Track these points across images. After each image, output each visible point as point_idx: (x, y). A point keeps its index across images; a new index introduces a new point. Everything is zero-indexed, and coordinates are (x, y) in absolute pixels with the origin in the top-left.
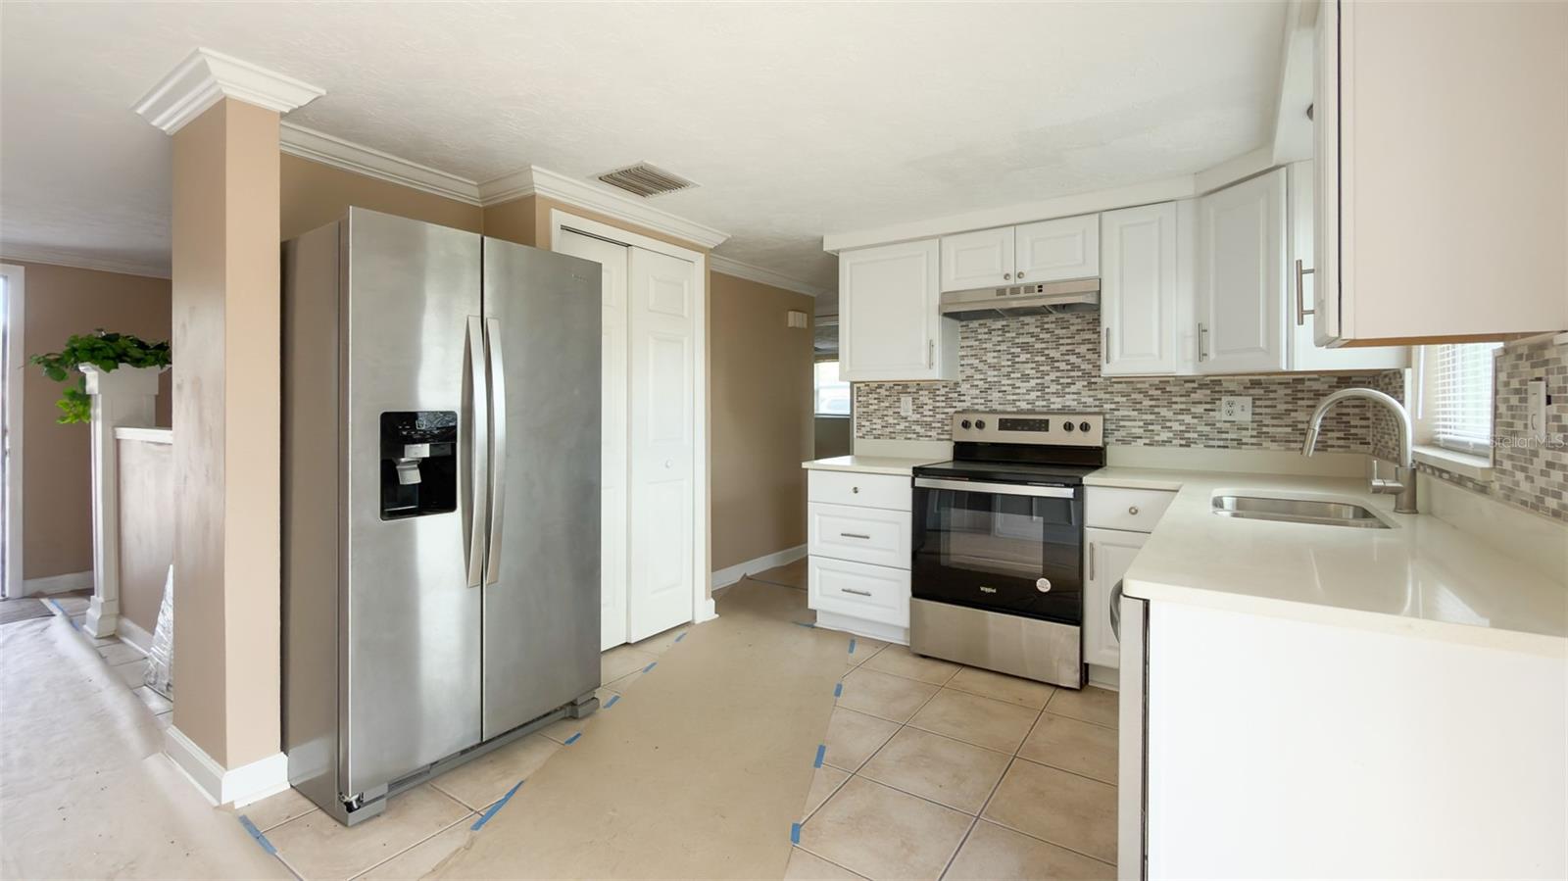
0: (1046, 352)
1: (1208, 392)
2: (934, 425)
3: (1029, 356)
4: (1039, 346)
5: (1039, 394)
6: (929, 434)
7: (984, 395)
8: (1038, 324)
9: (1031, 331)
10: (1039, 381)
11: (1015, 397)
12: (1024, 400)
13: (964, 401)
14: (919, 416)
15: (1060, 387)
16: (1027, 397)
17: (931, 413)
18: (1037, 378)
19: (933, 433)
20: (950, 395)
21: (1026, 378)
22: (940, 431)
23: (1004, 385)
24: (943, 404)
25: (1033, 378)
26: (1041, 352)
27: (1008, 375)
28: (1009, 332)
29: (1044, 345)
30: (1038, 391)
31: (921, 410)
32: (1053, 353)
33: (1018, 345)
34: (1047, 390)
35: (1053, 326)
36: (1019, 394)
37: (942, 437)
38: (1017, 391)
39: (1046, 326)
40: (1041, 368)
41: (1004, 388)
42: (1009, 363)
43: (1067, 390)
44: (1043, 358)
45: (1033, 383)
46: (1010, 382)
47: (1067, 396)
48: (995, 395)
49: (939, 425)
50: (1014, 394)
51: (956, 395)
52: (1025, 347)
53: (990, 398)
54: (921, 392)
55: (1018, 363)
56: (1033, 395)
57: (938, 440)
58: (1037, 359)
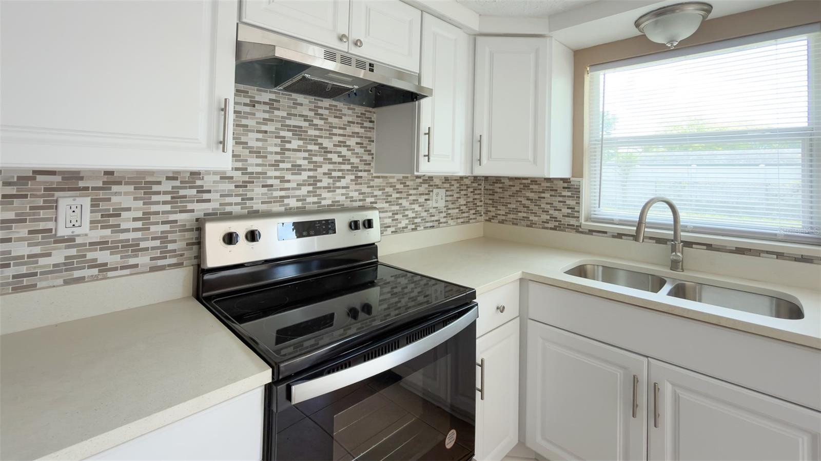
0: (320, 140)
1: (426, 186)
2: (143, 245)
3: (301, 143)
4: (312, 132)
5: (310, 188)
6: (132, 261)
7: (240, 191)
8: (312, 107)
9: (304, 113)
10: (311, 174)
11: (283, 193)
12: (293, 197)
13: (209, 201)
14: (108, 232)
15: (331, 181)
16: (298, 193)
17: (139, 224)
18: (310, 170)
19: (143, 260)
20: (182, 192)
21: (297, 169)
22: (158, 253)
23: (270, 178)
24: (168, 208)
25: (305, 170)
26: (314, 140)
27: (275, 165)
28: (278, 109)
29: (317, 133)
30: (309, 185)
31: (112, 221)
32: (327, 143)
33: (289, 128)
34: (319, 184)
35: (327, 112)
36: (288, 189)
37: (160, 263)
38: (287, 185)
39: (320, 111)
40: (315, 159)
41: (269, 182)
42: (278, 149)
43: (338, 184)
44: (316, 148)
45: (305, 175)
46: (278, 174)
47: (338, 191)
48: (257, 191)
49: (157, 243)
50: (281, 189)
51: (194, 192)
52: (298, 132)
53: (249, 195)
54: (115, 188)
55: (289, 150)
56: (305, 190)
57: (153, 269)
58: (310, 147)
